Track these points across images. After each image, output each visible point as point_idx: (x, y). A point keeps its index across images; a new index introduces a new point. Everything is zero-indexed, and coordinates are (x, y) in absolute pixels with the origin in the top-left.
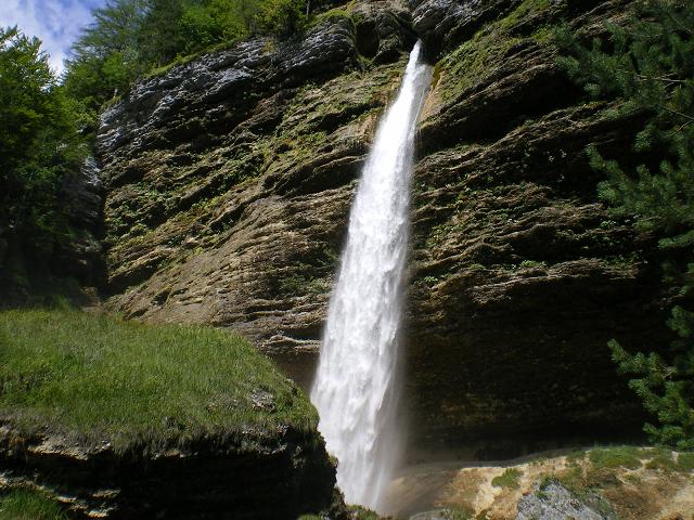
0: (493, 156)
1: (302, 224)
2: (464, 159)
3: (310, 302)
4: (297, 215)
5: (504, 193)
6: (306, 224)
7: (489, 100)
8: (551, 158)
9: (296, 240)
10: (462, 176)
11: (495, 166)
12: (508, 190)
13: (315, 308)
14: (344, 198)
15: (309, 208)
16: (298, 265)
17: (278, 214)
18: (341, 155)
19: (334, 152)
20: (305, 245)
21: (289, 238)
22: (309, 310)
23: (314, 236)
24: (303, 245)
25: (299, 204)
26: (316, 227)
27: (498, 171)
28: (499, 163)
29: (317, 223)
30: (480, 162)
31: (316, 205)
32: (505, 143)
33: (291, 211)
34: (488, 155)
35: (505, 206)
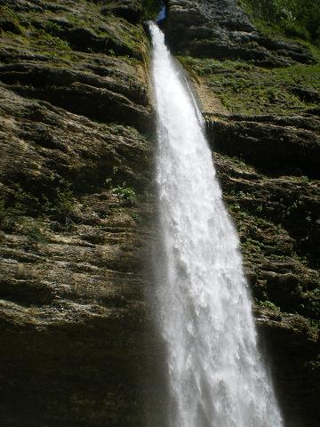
0: (271, 190)
1: (43, 140)
2: (244, 176)
3: (26, 249)
4: (41, 125)
5: (264, 228)
6: (51, 145)
7: (286, 138)
8: (309, 219)
9: (28, 155)
10: (237, 192)
11: (268, 199)
12: (268, 227)
13: (33, 261)
14: (106, 139)
15: (60, 126)
16: (16, 190)
17: (13, 107)
18: (116, 88)
19: (108, 79)
20: (36, 169)
21: (19, 148)
22: (22, 260)
23: (54, 164)
24: (35, 168)
25: (51, 113)
26: (63, 155)
27: (269, 205)
28: (272, 199)
29: (64, 150)
30: (258, 188)
31: (69, 126)
32: (285, 185)
33: (35, 115)
34: (267, 187)
35: (261, 239)
